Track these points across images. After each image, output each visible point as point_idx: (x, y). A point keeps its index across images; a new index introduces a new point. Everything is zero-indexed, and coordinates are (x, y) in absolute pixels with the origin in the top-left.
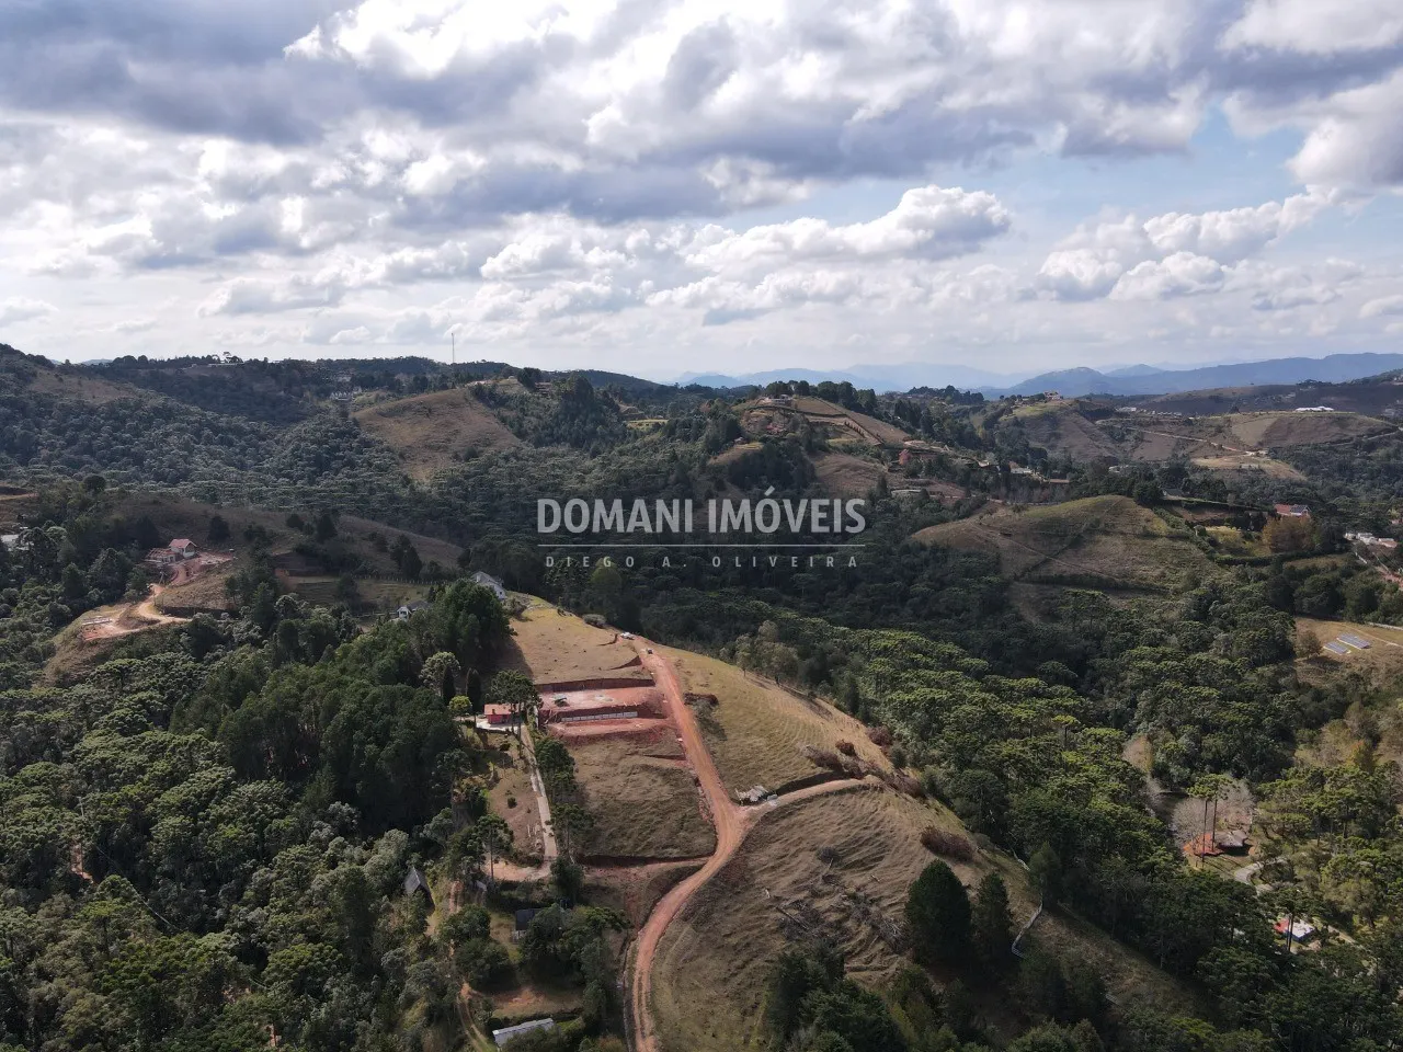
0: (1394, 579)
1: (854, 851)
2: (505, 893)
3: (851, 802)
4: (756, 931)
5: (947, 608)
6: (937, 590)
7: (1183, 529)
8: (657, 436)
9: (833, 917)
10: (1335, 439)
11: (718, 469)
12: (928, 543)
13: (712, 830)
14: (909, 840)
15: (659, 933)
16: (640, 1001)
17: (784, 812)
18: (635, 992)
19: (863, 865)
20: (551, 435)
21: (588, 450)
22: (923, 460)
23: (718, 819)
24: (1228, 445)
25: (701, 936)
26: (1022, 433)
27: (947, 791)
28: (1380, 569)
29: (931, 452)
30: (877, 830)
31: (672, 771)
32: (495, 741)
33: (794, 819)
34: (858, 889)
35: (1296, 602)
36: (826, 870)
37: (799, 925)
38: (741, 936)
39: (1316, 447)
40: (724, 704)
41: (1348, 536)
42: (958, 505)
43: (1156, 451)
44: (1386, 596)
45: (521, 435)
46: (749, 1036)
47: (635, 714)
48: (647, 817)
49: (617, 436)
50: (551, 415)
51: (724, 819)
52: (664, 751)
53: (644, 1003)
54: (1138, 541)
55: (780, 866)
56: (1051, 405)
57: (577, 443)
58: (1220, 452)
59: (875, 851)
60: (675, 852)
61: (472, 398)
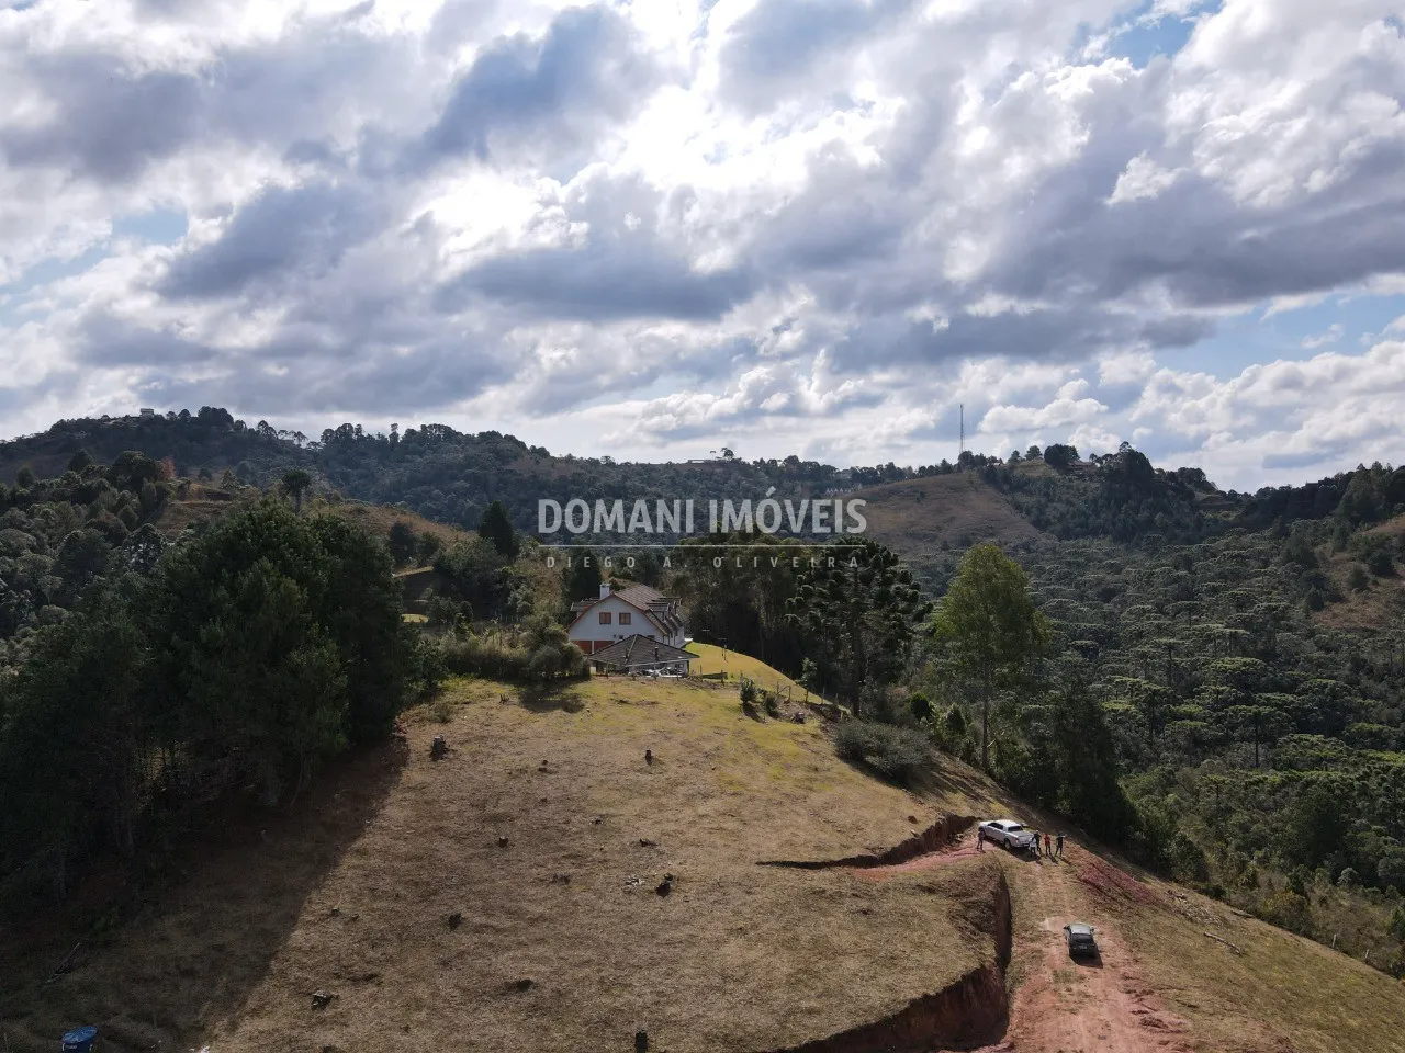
20: (1085, 525)
61: (980, 481)
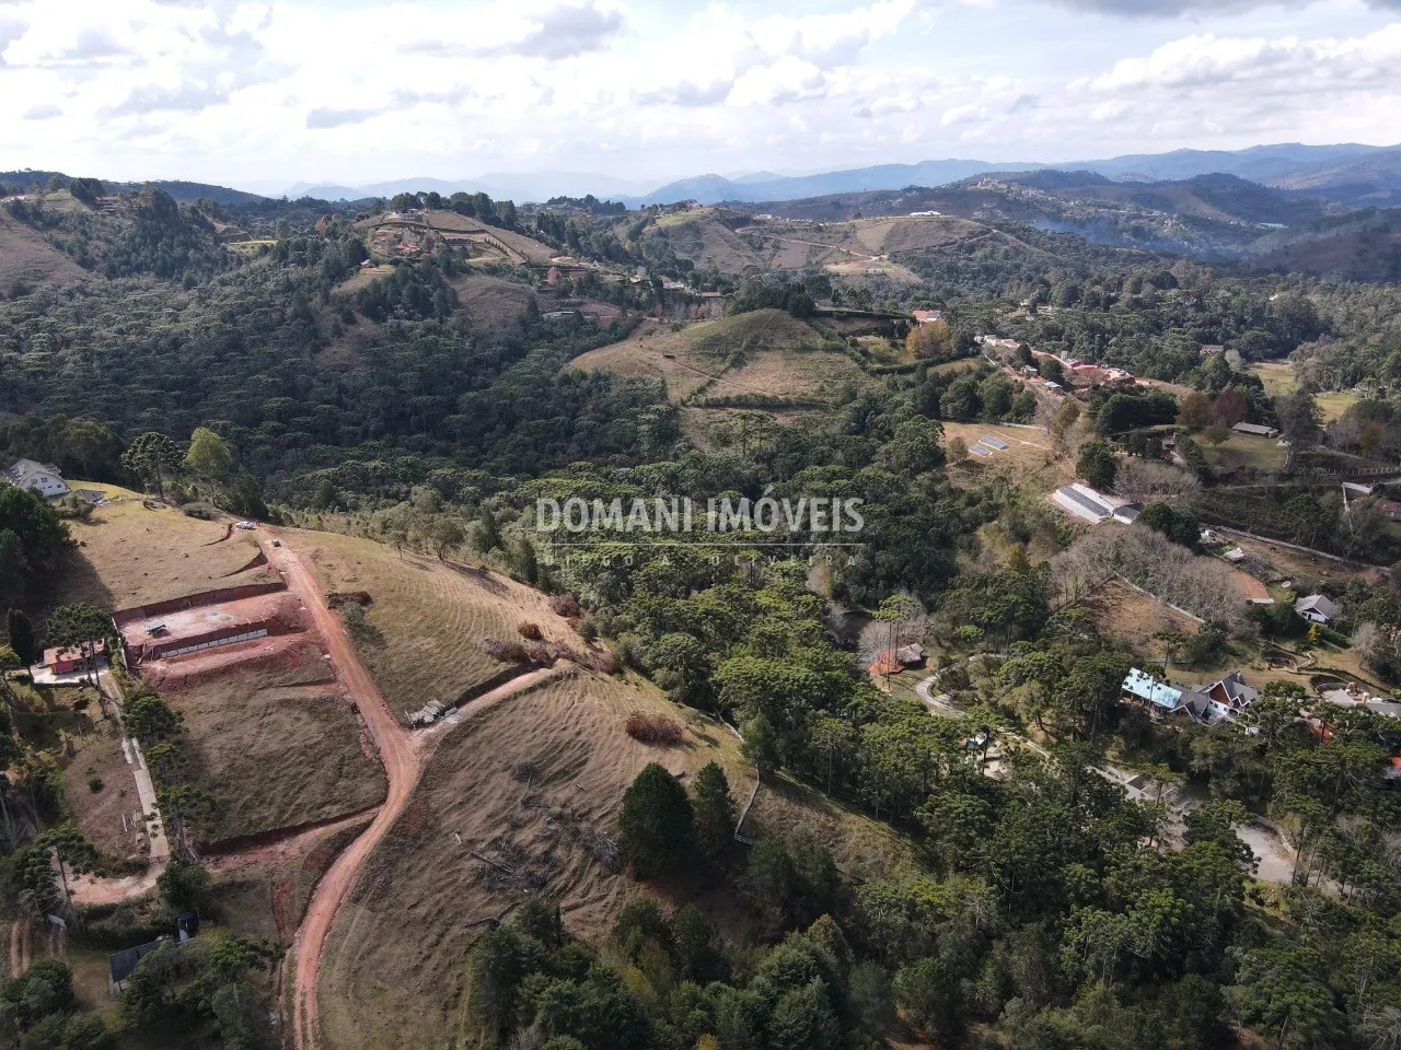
0: (1019, 379)
1: (553, 760)
2: (94, 926)
3: (544, 698)
4: (448, 891)
5: (616, 441)
6: (604, 421)
7: (837, 342)
8: (265, 260)
9: (540, 849)
10: (943, 241)
11: (346, 299)
12: (589, 371)
13: (380, 772)
14: (613, 733)
15: (323, 929)
16: (305, 1036)
17: (467, 728)
18: (298, 1025)
19: (567, 773)
20: (127, 263)
21: (179, 280)
22: (572, 278)
23: (386, 753)
24: (856, 250)
25: (382, 915)
26: (666, 244)
27: (646, 661)
28: (1006, 370)
29: (580, 269)
30: (577, 729)
31: (321, 701)
32: (65, 700)
33: (479, 735)
34: (564, 806)
35: (942, 407)
36: (525, 791)
37: (501, 869)
38: (431, 901)
39: (928, 250)
40: (379, 602)
41: (978, 339)
42: (615, 326)
43: (792, 259)
44: (1016, 397)
45: (87, 263)
46: (454, 1040)
47: (264, 632)
48: (293, 771)
49: (215, 262)
50: (124, 239)
51: (393, 752)
52: (308, 675)
53: (310, 1037)
54: (798, 355)
55: (469, 799)
56: (693, 214)
57: (165, 272)
58: (849, 257)
59: (578, 753)
60: (334, 810)
61: (10, 218)
